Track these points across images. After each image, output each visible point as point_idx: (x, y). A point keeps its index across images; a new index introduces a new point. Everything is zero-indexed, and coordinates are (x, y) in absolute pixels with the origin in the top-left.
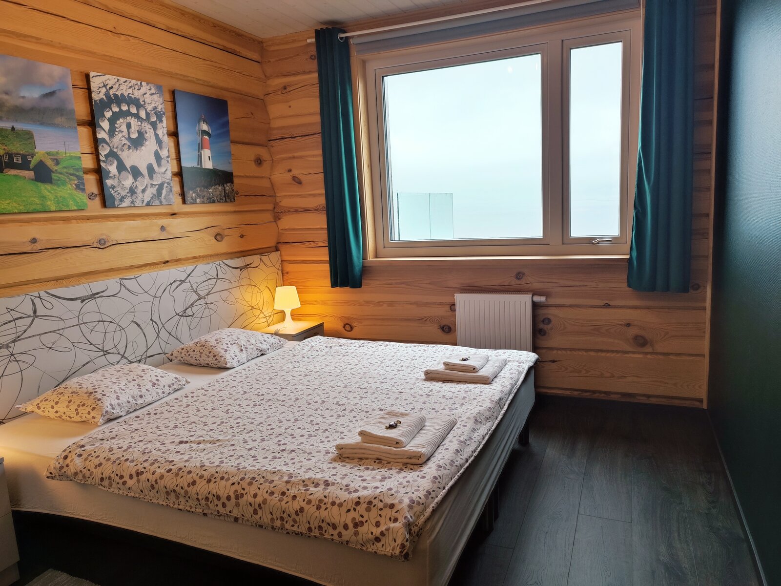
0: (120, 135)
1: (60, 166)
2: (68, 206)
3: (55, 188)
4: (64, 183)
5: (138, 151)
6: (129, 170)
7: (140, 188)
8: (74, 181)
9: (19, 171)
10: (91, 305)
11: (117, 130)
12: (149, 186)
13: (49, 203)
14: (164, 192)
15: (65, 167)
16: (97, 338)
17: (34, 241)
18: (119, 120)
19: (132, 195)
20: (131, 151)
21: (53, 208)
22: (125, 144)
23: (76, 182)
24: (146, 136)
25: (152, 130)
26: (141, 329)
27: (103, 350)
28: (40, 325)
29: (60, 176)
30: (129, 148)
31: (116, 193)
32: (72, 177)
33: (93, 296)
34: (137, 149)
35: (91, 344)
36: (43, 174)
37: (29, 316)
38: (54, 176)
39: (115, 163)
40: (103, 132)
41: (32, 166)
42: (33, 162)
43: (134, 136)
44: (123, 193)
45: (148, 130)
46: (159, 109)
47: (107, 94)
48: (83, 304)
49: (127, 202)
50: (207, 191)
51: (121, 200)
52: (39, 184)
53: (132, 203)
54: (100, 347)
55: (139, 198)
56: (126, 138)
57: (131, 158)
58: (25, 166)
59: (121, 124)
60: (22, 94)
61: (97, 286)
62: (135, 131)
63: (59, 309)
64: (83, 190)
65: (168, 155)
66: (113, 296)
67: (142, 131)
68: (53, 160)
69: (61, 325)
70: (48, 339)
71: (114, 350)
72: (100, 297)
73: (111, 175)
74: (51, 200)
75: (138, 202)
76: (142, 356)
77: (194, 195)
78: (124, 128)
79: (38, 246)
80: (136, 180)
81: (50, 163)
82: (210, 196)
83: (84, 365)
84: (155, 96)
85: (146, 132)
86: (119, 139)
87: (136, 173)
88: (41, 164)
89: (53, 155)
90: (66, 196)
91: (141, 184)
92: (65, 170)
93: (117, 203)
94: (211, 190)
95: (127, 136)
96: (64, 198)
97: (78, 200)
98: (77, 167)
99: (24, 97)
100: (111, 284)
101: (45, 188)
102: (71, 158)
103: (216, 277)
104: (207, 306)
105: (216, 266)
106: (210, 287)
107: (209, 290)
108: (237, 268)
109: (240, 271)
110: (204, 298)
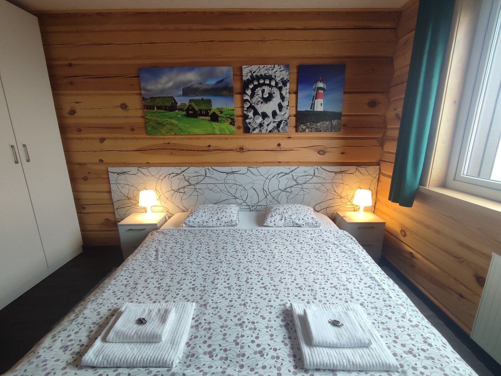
0: (257, 96)
1: (223, 114)
2: (225, 132)
3: (219, 124)
4: (224, 122)
5: (267, 104)
6: (260, 114)
7: (266, 123)
8: (229, 120)
9: (204, 117)
10: (231, 176)
11: (256, 94)
12: (272, 122)
13: (216, 130)
14: (282, 126)
15: (225, 115)
16: (232, 191)
17: (209, 146)
18: (257, 88)
19: (260, 127)
20: (263, 104)
21: (218, 133)
22: (259, 101)
23: (230, 121)
24: (274, 95)
25: (279, 92)
26: (256, 192)
27: (234, 197)
28: (207, 180)
29: (222, 118)
30: (262, 103)
31: (251, 126)
32: (228, 119)
33: (233, 173)
34: (266, 103)
35: (229, 192)
36: (215, 118)
37: (203, 176)
38: (219, 119)
39: (253, 111)
40: (247, 96)
41: (209, 115)
42: (210, 113)
43: (266, 96)
44: (255, 126)
45: (275, 91)
46: (285, 79)
47: (252, 76)
48: (227, 175)
49: (257, 131)
50: (315, 125)
51: (254, 129)
52: (212, 122)
53: (260, 131)
54: (234, 195)
55: (265, 129)
57: (262, 108)
58: (207, 115)
59: (259, 91)
60: (207, 84)
61: (235, 169)
62: (267, 93)
63: (216, 175)
64: (234, 125)
65: (288, 104)
66: (243, 174)
67: (272, 93)
68: (219, 111)
69: (216, 182)
70: (211, 186)
71: (240, 198)
72: (236, 173)
73: (249, 117)
74: (217, 129)
75: (263, 130)
76: (255, 204)
77: (304, 127)
78: (260, 93)
79: (211, 148)
80: (264, 120)
81: (218, 113)
82: (318, 128)
83: (224, 200)
84: (283, 72)
85: (274, 93)
86: (257, 98)
87: (264, 115)
88: (214, 113)
89: (220, 109)
90: (225, 127)
91: (266, 122)
92: (225, 116)
93: (251, 131)
94: (319, 124)
95: (261, 97)
96: (223, 128)
97: (230, 129)
98: (232, 114)
99: (208, 85)
100: (243, 169)
101: (215, 124)
102: (229, 110)
103: (313, 175)
104: (302, 189)
105: (315, 169)
106: (307, 179)
107: (306, 181)
108: (333, 172)
109: (335, 174)
110: (301, 185)
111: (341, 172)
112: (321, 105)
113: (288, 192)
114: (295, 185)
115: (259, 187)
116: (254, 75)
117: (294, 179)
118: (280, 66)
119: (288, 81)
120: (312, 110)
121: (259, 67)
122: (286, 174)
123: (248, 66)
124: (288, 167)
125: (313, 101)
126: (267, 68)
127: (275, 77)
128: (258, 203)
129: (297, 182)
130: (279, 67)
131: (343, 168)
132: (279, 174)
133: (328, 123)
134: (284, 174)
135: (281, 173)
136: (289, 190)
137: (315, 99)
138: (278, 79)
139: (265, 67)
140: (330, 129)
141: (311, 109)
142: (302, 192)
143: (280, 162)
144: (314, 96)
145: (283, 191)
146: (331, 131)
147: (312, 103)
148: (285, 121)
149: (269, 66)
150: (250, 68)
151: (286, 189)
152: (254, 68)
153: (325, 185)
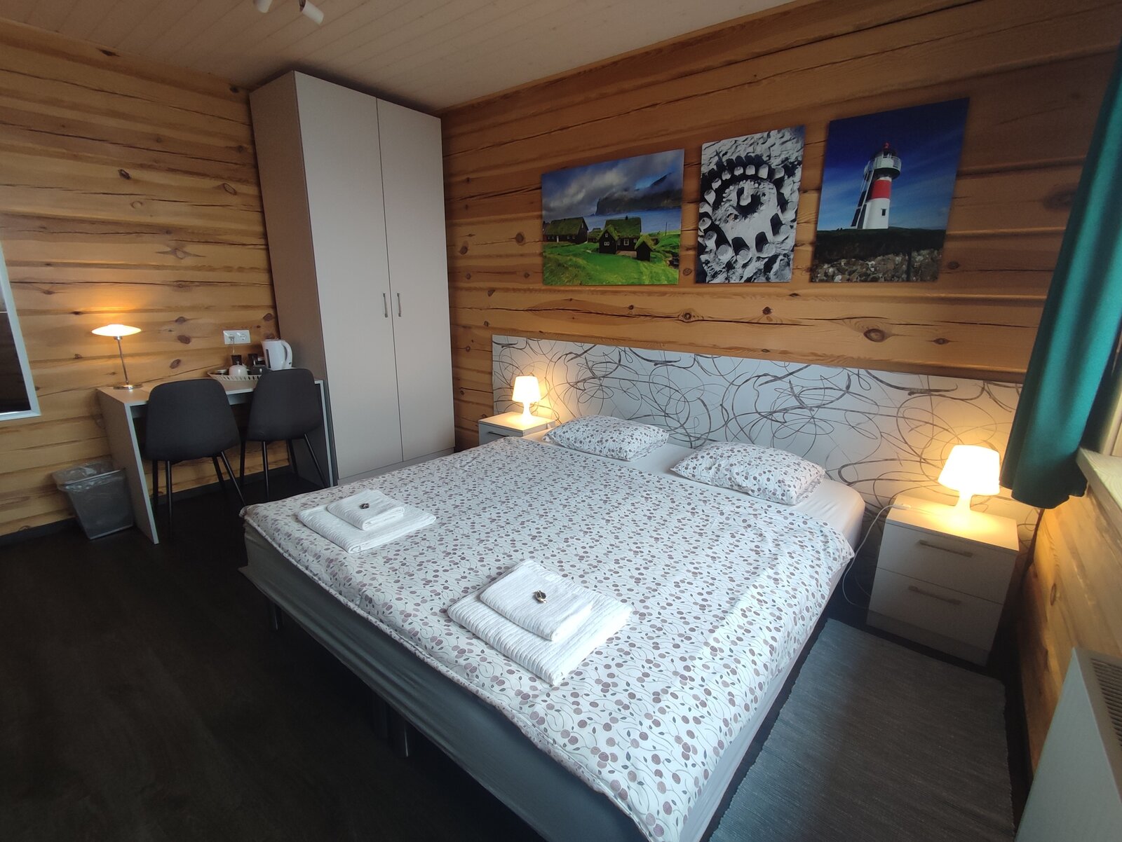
0: (727, 205)
1: (659, 245)
2: (659, 280)
3: (651, 264)
4: (660, 260)
5: (747, 220)
6: (731, 242)
7: (741, 262)
8: (669, 257)
9: (626, 252)
10: (662, 370)
11: (724, 200)
12: (755, 259)
13: (644, 278)
14: (776, 267)
15: (663, 246)
16: (662, 400)
17: (631, 307)
18: (728, 187)
19: (728, 271)
20: (738, 220)
21: (647, 283)
22: (731, 214)
23: (671, 259)
24: (763, 199)
25: (775, 191)
26: (707, 409)
27: (664, 412)
28: (620, 372)
29: (657, 254)
30: (736, 217)
31: (710, 268)
32: (667, 255)
33: (666, 363)
34: (746, 217)
35: (656, 402)
36: (644, 254)
37: (616, 363)
38: (652, 255)
39: (715, 237)
40: (707, 205)
41: (636, 247)
42: (638, 243)
43: (745, 202)
44: (717, 269)
45: (767, 191)
46: (792, 160)
47: (719, 164)
48: (655, 367)
49: (720, 279)
50: (862, 265)
51: (714, 276)
52: (639, 262)
53: (726, 279)
54: (663, 408)
55: (737, 274)
56: (734, 208)
57: (733, 230)
58: (630, 248)
59: (731, 193)
60: (637, 188)
61: (670, 355)
62: (747, 196)
63: (637, 364)
64: (676, 266)
65: (794, 217)
66: (684, 368)
67: (758, 194)
68: (653, 240)
69: (635, 377)
70: (626, 384)
71: (675, 417)
72: (672, 365)
73: (707, 250)
74: (646, 275)
75: (734, 278)
77: (831, 270)
78: (734, 196)
79: (634, 312)
80: (737, 254)
81: (650, 243)
82: (869, 272)
83: (645, 416)
85: (764, 195)
86: (727, 208)
87: (739, 245)
88: (644, 244)
89: (654, 235)
90: (660, 272)
91: (741, 260)
92: (663, 248)
93: (707, 279)
94: (873, 262)
95: (735, 205)
96: (657, 273)
97: (670, 275)
98: (675, 244)
99: (638, 190)
100: (686, 358)
101: (643, 265)
102: (671, 237)
103: (844, 389)
104: (812, 420)
105: (850, 374)
106: (826, 398)
107: (824, 402)
108: (903, 389)
109: (910, 394)
110: (811, 409)
111: (929, 392)
112: (884, 213)
113: (777, 421)
114: (795, 408)
115: (713, 400)
116: (724, 159)
117: (793, 392)
118: (783, 131)
119: (800, 163)
120: (856, 227)
121: (736, 141)
122: (776, 378)
123: (713, 143)
124: (782, 363)
125: (860, 204)
126: (752, 141)
127: (770, 159)
128: (708, 433)
129: (801, 402)
130: (780, 135)
131: (936, 382)
132: (759, 376)
133: (898, 259)
134: (769, 378)
135: (765, 375)
136: (778, 416)
137: (867, 200)
138: (775, 162)
139: (749, 139)
140: (904, 276)
141: (854, 224)
142: (810, 428)
143: (768, 351)
144: (864, 193)
145: (766, 417)
146: (908, 280)
147: (858, 211)
148: (785, 255)
149: (758, 135)
150: (717, 146)
151: (771, 413)
152: (725, 145)
153: (877, 419)
